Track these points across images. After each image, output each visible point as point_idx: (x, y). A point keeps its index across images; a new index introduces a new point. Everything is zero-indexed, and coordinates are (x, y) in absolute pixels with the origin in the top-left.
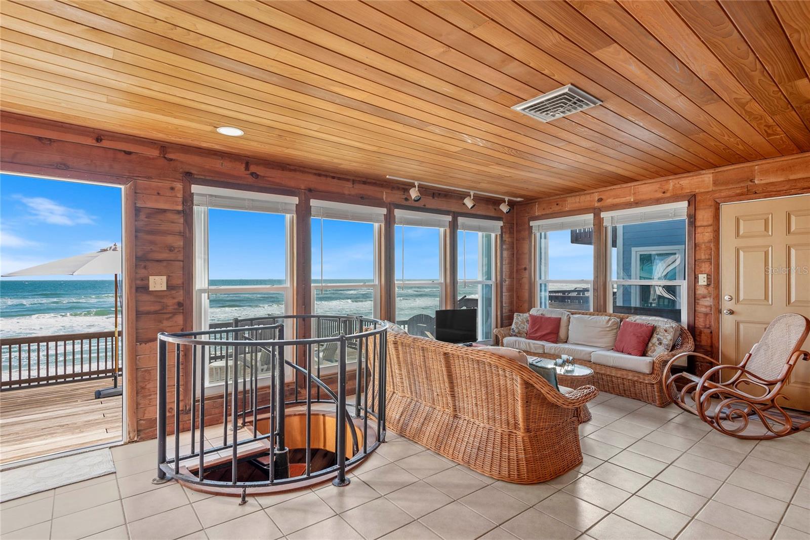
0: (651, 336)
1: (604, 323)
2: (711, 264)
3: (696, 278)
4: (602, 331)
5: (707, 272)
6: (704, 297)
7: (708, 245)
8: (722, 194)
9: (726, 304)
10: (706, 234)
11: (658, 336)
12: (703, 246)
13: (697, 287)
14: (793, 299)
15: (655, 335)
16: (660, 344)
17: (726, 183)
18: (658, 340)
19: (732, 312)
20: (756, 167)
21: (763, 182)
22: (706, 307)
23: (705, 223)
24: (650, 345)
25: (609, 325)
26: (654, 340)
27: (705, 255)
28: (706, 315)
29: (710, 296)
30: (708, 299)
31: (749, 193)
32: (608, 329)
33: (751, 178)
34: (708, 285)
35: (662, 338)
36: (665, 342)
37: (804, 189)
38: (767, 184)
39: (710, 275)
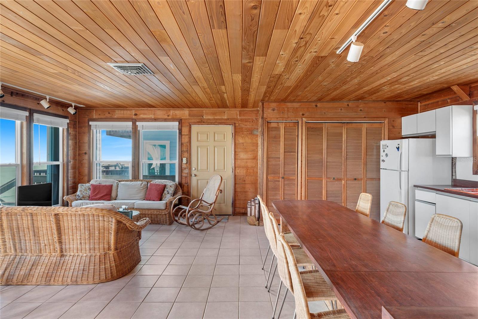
0: (164, 190)
1: (140, 185)
2: (188, 153)
3: (182, 160)
4: (138, 190)
5: (186, 157)
6: (185, 169)
7: (187, 144)
8: (192, 121)
9: (194, 172)
10: (186, 139)
11: (167, 190)
12: (185, 145)
13: (183, 164)
14: (216, 169)
15: (166, 189)
16: (168, 193)
17: (193, 116)
18: (167, 192)
19: (196, 175)
20: (204, 111)
21: (206, 118)
22: (186, 173)
23: (186, 134)
24: (164, 194)
25: (142, 186)
26: (166, 192)
27: (185, 149)
28: (186, 177)
29: (187, 169)
30: (187, 170)
31: (202, 122)
32: (141, 189)
33: (202, 115)
34: (187, 163)
35: (169, 190)
36: (170, 192)
37: (219, 123)
38: (208, 119)
39: (187, 159)
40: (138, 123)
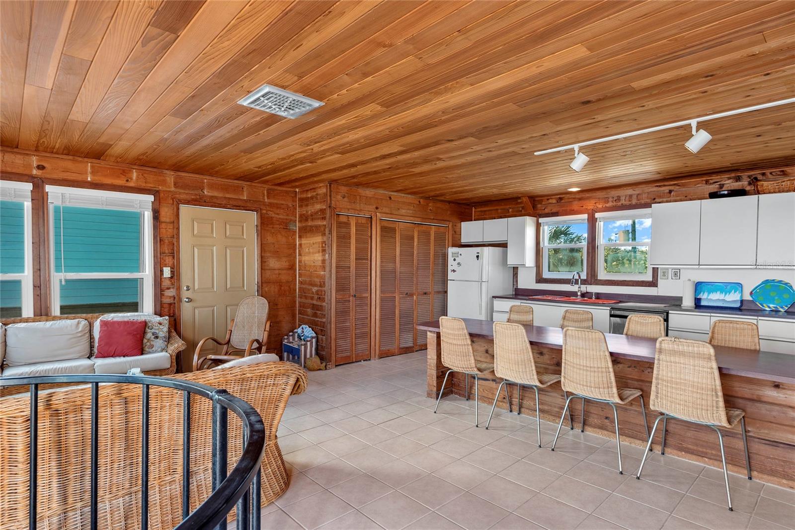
0: (145, 333)
2: (174, 258)
3: (162, 271)
5: (170, 265)
6: (168, 289)
7: (170, 240)
8: (181, 196)
9: (185, 294)
10: (169, 230)
11: (153, 331)
12: (166, 241)
13: (163, 280)
14: (228, 286)
15: (148, 330)
16: (157, 337)
17: (185, 186)
18: (153, 334)
19: (190, 300)
20: (205, 180)
21: (209, 194)
22: (170, 297)
23: (168, 220)
24: (145, 341)
26: (149, 335)
27: (168, 249)
28: (170, 304)
29: (173, 288)
30: (172, 290)
31: (199, 201)
33: (202, 188)
34: (172, 277)
35: (157, 331)
36: (161, 334)
37: (234, 206)
38: (212, 196)
39: (173, 269)
40: (48, 188)
